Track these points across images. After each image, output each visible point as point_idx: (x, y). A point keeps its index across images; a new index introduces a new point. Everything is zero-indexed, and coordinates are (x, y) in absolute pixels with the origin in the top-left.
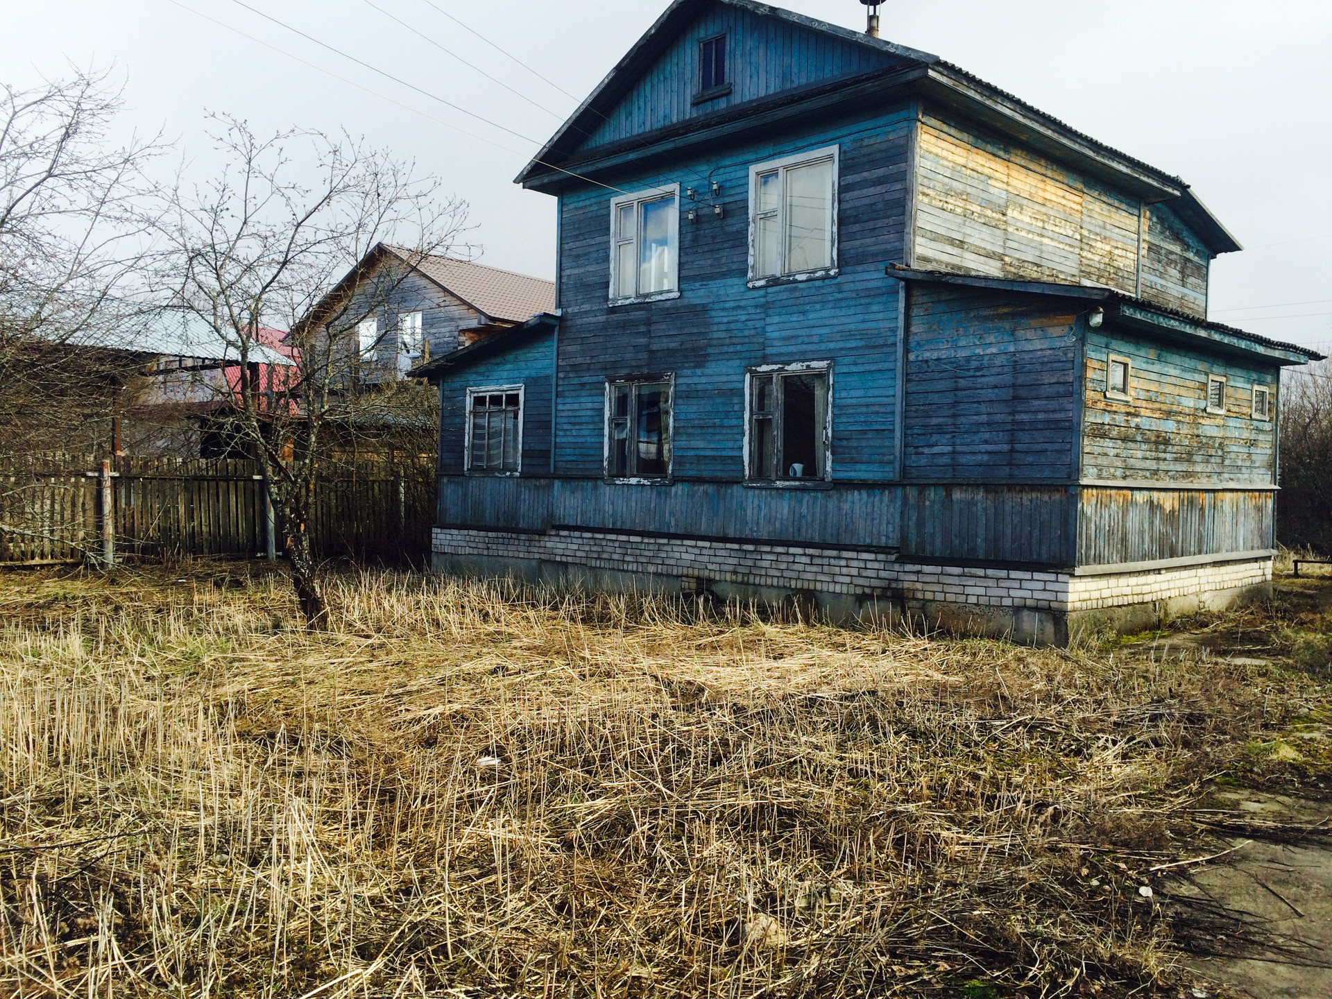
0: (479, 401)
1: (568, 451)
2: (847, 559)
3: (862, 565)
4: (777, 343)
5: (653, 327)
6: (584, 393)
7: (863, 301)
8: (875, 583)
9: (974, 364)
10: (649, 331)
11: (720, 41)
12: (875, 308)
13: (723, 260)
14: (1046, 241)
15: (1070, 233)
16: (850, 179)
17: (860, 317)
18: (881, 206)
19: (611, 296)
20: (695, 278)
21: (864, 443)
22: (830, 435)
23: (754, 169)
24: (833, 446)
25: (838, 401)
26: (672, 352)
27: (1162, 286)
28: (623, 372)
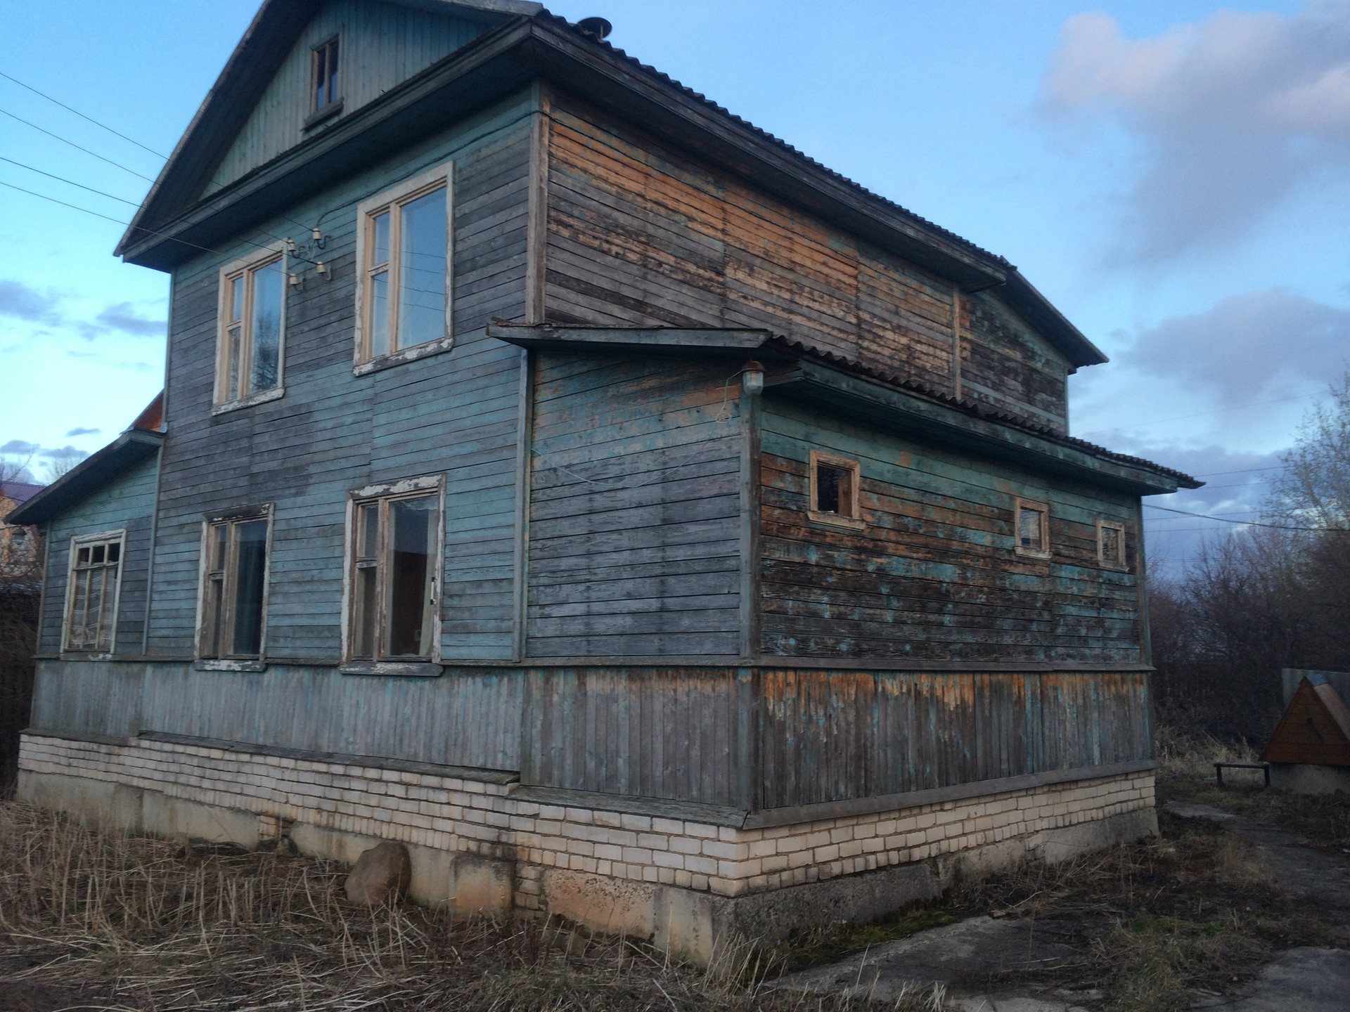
0: (83, 553)
1: (163, 622)
2: (449, 791)
3: (467, 801)
4: (384, 454)
5: (257, 440)
6: (181, 538)
7: (480, 383)
8: (481, 833)
9: (614, 470)
10: (251, 448)
11: (334, 44)
12: (493, 392)
13: (330, 339)
16: (466, 208)
17: (475, 409)
18: (500, 241)
19: (215, 401)
20: (298, 368)
21: (479, 602)
22: (439, 590)
23: (362, 209)
24: (443, 607)
25: (451, 538)
26: (273, 474)
27: (997, 400)
28: (223, 506)
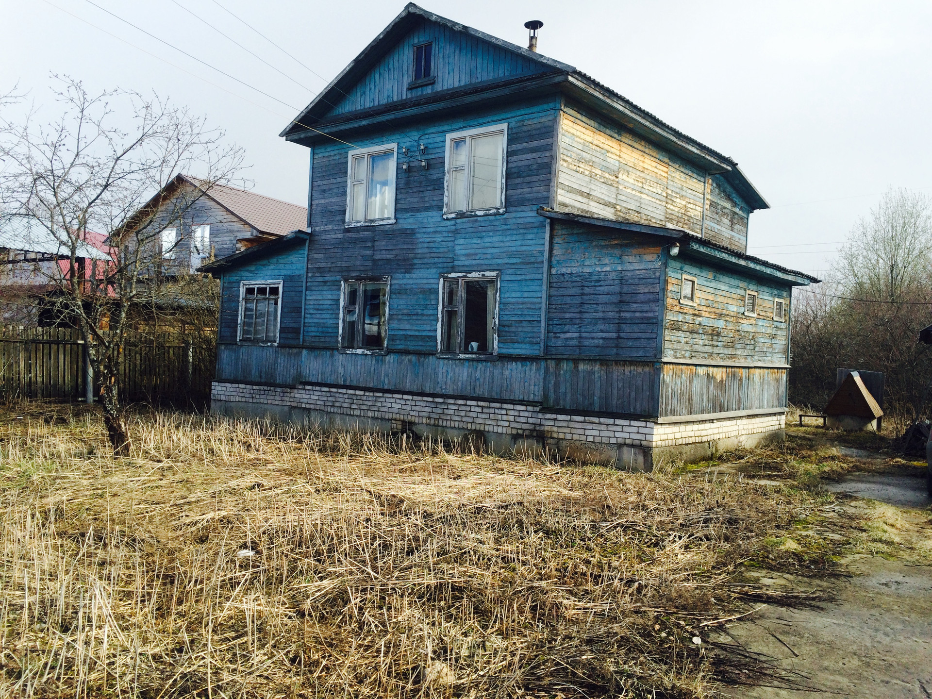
0: (250, 291)
1: (313, 329)
2: (506, 409)
3: (516, 413)
4: (462, 258)
5: (377, 243)
6: (325, 288)
7: (521, 231)
8: (525, 426)
9: (595, 278)
10: (373, 246)
11: (428, 47)
12: (529, 237)
13: (427, 199)
14: (644, 196)
15: (660, 192)
16: (514, 147)
17: (519, 243)
18: (535, 167)
19: (347, 220)
20: (406, 210)
21: (520, 329)
22: (497, 323)
23: (449, 137)
24: (499, 330)
25: (503, 300)
26: (388, 261)
27: (719, 230)
28: (354, 274)
